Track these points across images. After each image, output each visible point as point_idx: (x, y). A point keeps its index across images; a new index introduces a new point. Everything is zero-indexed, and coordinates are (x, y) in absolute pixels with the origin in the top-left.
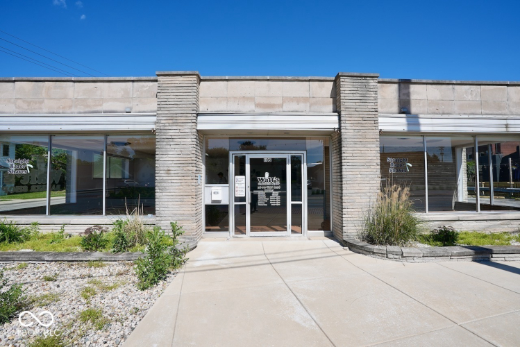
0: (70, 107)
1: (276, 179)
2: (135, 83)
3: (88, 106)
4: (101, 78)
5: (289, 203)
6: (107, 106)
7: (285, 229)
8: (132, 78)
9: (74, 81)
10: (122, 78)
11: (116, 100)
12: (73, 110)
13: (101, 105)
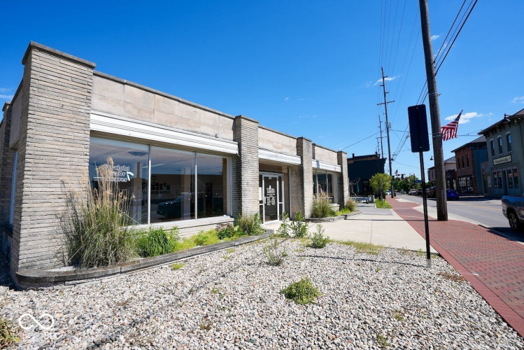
0: (176, 123)
1: (273, 189)
2: (220, 116)
3: (190, 126)
4: (200, 106)
5: (278, 203)
6: (203, 129)
7: (277, 219)
8: (220, 113)
9: (179, 101)
10: (214, 110)
11: (208, 125)
12: (178, 126)
13: (199, 127)
